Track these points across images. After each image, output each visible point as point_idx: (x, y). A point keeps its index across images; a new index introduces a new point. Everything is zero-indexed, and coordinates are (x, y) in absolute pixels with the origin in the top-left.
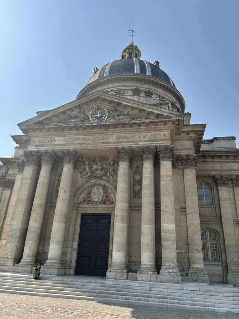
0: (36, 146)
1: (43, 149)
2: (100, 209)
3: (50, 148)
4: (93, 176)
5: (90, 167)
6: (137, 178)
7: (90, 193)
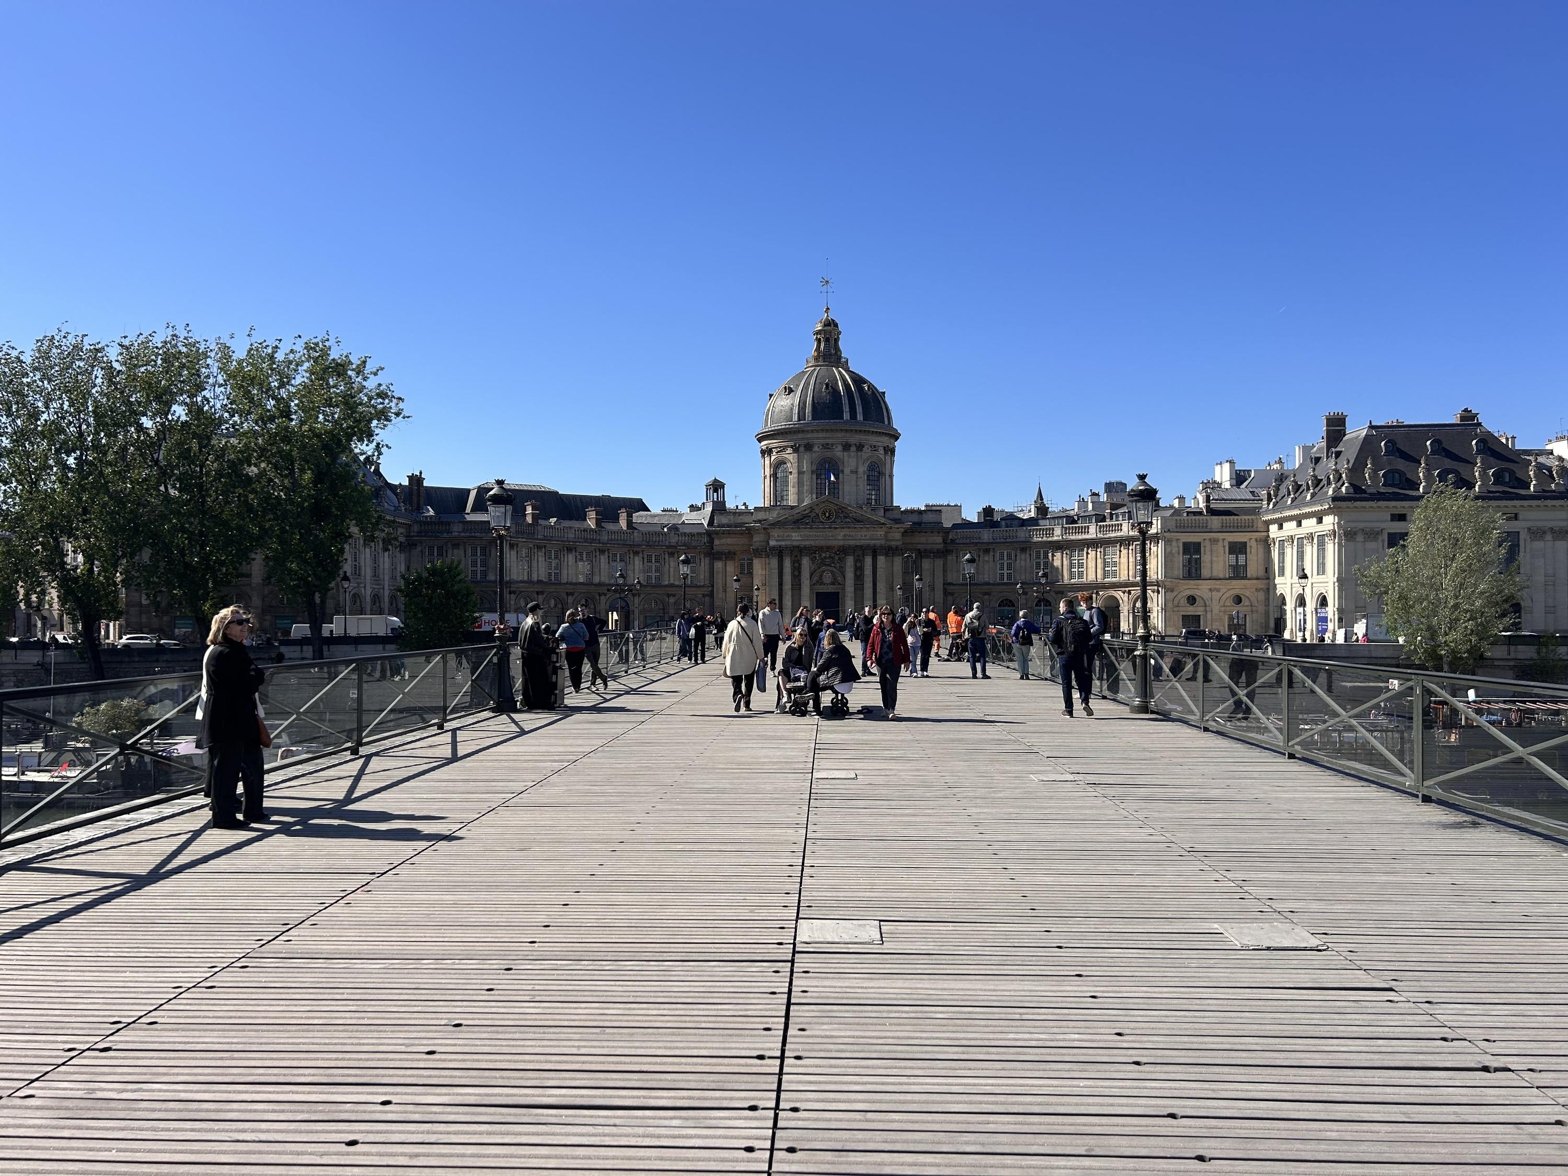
0: (777, 540)
1: (783, 543)
2: (831, 589)
3: (788, 543)
4: (823, 563)
5: (820, 556)
6: (859, 564)
7: (821, 576)
